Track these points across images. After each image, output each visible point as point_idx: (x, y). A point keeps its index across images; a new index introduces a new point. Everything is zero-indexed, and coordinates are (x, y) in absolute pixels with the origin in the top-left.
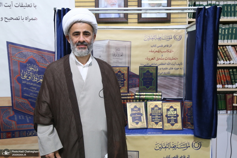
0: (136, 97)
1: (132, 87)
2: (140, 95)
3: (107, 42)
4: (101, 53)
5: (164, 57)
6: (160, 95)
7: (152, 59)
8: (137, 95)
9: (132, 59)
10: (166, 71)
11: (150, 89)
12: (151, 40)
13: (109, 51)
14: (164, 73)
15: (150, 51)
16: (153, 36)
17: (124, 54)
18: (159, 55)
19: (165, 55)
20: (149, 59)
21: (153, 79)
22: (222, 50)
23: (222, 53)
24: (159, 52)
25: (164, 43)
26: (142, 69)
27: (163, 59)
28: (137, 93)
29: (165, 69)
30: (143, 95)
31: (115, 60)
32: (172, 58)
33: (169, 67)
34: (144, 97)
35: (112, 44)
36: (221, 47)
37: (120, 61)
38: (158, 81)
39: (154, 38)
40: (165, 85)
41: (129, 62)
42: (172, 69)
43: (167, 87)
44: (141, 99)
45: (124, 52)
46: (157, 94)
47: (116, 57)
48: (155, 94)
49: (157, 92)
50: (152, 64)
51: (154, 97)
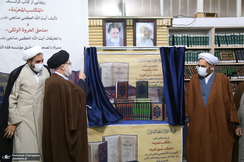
0: (134, 101)
1: (130, 96)
2: (137, 100)
3: (111, 63)
4: (108, 71)
5: (152, 74)
6: (150, 100)
7: (144, 75)
8: (135, 100)
9: (130, 76)
10: (154, 84)
11: (143, 96)
12: (143, 62)
13: (113, 70)
14: (153, 85)
15: (142, 70)
16: (144, 59)
17: (124, 72)
18: (149, 73)
19: (153, 73)
20: (142, 76)
21: (145, 90)
22: (193, 69)
23: (193, 71)
24: (148, 70)
25: (152, 64)
26: (138, 83)
27: (152, 75)
28: (135, 99)
29: (153, 82)
30: (139, 100)
31: (118, 77)
32: (158, 75)
33: (156, 81)
34: (140, 101)
35: (115, 65)
36: (192, 67)
37: (121, 77)
38: (149, 91)
39: (145, 60)
40: (153, 94)
41: (127, 78)
42: (158, 82)
43: (155, 96)
44: (138, 103)
45: (124, 71)
46: (148, 99)
47: (118, 74)
48: (146, 99)
49: (148, 98)
50: (144, 79)
51: (146, 101)
